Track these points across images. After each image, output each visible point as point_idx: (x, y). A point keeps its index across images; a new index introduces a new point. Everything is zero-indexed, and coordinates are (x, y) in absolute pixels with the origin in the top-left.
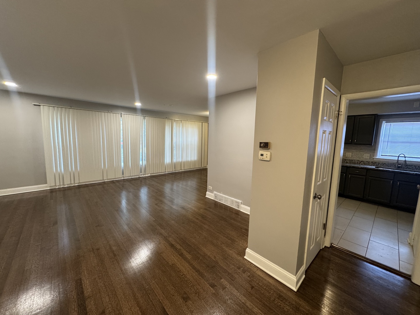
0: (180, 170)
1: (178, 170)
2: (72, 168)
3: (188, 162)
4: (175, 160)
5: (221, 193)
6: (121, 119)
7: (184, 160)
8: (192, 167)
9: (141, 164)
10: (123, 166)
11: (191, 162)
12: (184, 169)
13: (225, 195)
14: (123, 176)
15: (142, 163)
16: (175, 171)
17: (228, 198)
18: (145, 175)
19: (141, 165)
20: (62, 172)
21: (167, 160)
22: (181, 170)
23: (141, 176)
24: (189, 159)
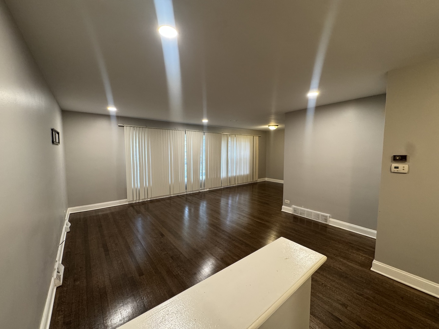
0: (234, 185)
1: (233, 184)
2: (146, 184)
3: (241, 175)
4: (230, 175)
5: (302, 207)
6: (185, 136)
7: (238, 174)
8: (245, 182)
9: (201, 178)
10: (186, 182)
11: (244, 176)
12: (238, 184)
13: (308, 209)
14: (186, 191)
15: (203, 178)
16: (230, 185)
17: (312, 212)
18: (204, 189)
19: (201, 180)
20: (138, 187)
21: (223, 175)
22: (236, 184)
23: (201, 191)
24: (242, 174)
